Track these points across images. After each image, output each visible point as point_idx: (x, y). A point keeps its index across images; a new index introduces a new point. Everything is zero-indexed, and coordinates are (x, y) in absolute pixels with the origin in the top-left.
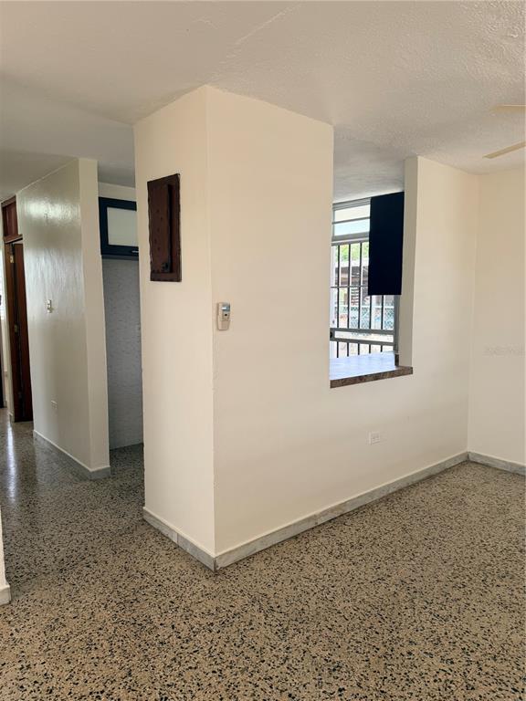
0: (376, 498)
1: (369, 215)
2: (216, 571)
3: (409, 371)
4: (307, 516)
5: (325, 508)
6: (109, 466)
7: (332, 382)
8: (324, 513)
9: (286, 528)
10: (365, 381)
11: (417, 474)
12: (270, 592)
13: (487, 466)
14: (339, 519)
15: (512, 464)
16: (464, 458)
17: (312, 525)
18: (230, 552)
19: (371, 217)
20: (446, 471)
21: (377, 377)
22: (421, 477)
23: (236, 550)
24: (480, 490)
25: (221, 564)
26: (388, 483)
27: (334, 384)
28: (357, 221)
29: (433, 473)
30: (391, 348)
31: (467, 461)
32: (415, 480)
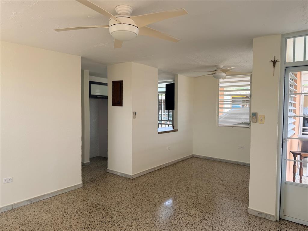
0: (169, 165)
1: (165, 86)
2: (132, 179)
3: (177, 130)
4: (153, 167)
5: (157, 166)
6: (89, 161)
7: (158, 132)
8: (157, 167)
9: (148, 170)
10: (166, 133)
11: (180, 159)
12: (147, 181)
13: (198, 158)
14: (160, 169)
15: (205, 157)
16: (192, 156)
17: (154, 170)
18: (135, 174)
19: (166, 87)
20: (187, 159)
21: (169, 132)
22: (181, 160)
23: (137, 174)
24: (196, 162)
25: (133, 178)
26: (172, 161)
27: (159, 133)
28: (162, 88)
29: (184, 159)
30: (171, 126)
31: (193, 157)
32: (179, 161)
